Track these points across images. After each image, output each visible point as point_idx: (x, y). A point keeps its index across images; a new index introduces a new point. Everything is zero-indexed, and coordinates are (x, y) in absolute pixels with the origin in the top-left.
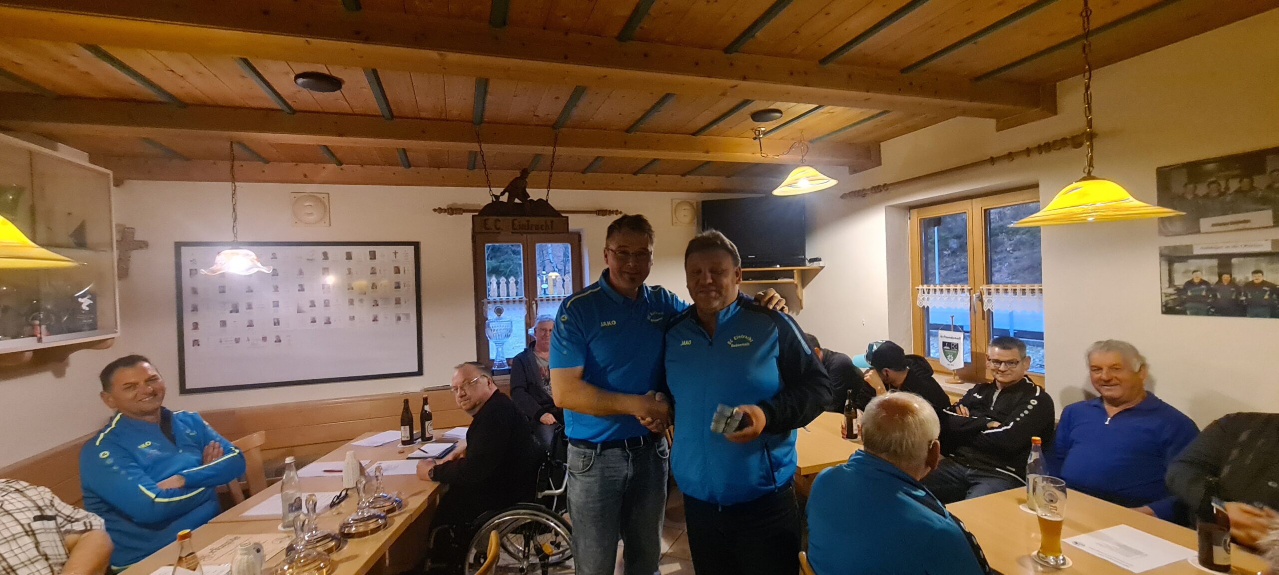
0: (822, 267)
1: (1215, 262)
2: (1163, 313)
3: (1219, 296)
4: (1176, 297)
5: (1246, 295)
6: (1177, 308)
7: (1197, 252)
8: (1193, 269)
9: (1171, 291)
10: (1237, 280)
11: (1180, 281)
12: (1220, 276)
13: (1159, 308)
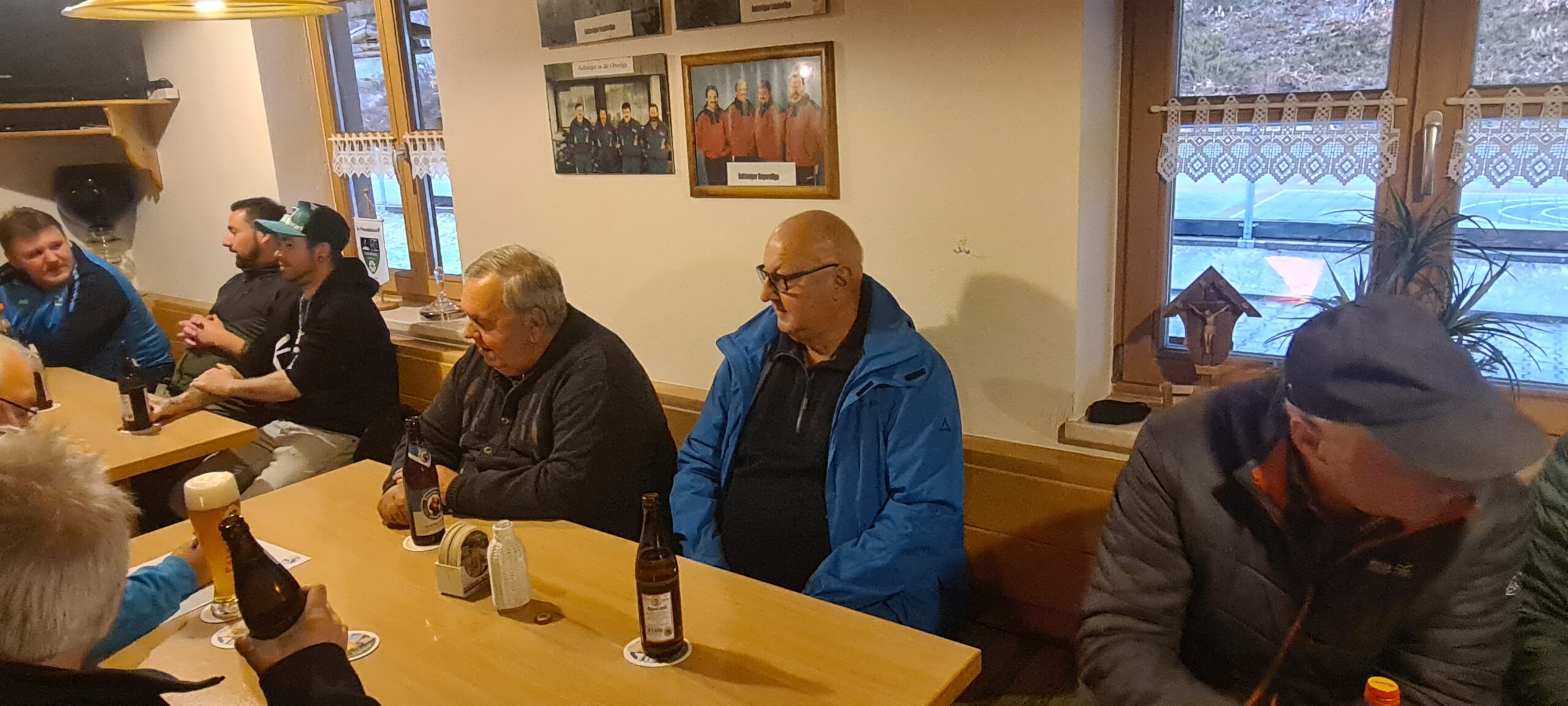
0: (176, 101)
1: (590, 91)
2: (557, 172)
3: (599, 144)
4: (564, 145)
5: (620, 142)
6: (568, 163)
7: (577, 74)
8: (575, 101)
9: (560, 137)
10: (612, 118)
11: (566, 123)
12: (598, 113)
13: (552, 167)
